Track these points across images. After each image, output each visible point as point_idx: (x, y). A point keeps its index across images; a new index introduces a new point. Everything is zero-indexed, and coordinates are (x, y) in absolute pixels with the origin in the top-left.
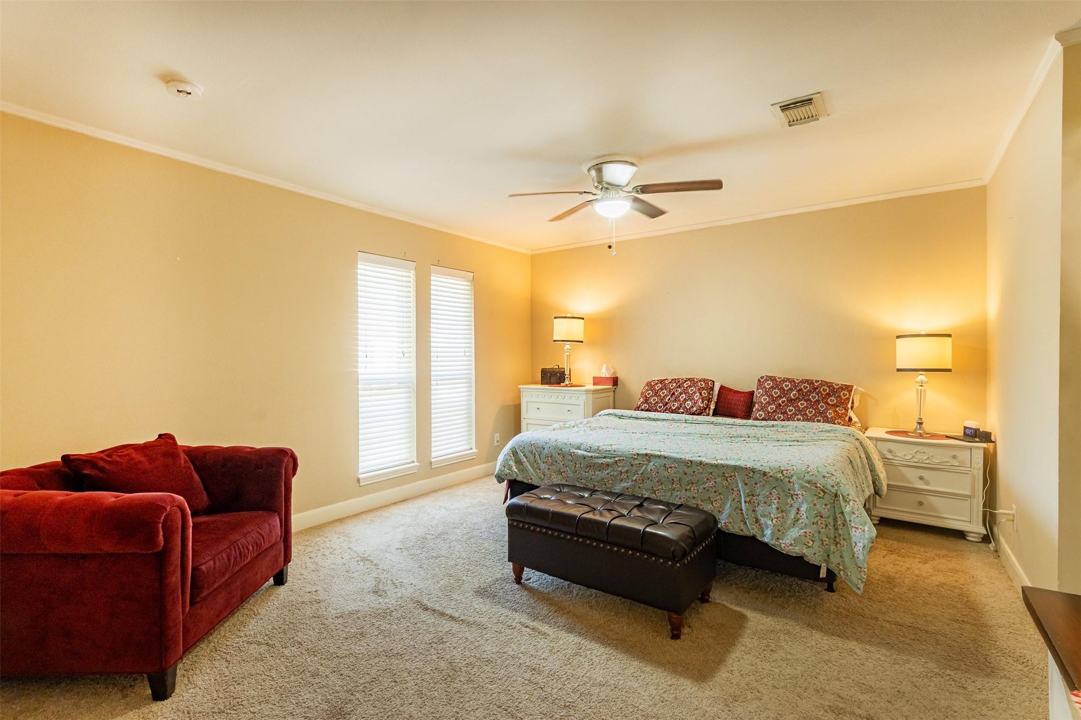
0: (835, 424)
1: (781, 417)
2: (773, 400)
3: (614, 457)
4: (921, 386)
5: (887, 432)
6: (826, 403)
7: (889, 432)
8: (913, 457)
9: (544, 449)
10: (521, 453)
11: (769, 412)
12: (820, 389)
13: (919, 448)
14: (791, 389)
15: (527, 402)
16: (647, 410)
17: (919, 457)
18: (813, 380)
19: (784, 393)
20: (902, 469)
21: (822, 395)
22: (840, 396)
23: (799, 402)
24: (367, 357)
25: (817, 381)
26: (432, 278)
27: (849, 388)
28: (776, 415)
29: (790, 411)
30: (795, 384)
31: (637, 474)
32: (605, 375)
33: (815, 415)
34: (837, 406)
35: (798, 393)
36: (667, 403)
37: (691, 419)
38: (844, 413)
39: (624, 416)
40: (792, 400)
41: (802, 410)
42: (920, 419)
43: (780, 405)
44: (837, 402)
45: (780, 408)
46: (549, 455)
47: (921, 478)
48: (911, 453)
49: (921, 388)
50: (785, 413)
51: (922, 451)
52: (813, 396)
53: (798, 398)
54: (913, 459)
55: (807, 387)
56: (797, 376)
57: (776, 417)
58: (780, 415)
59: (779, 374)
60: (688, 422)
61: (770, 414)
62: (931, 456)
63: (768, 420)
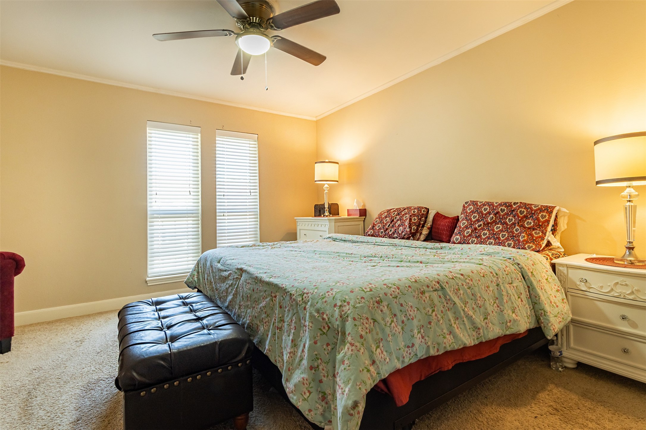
0: (506, 246)
1: (474, 240)
2: (471, 224)
4: (630, 201)
5: (586, 260)
6: (523, 226)
7: (590, 259)
8: (612, 290)
11: (464, 236)
12: (517, 211)
13: (619, 279)
14: (489, 213)
15: (300, 230)
16: (372, 236)
17: (619, 290)
18: (511, 203)
19: (482, 216)
20: (599, 304)
21: (518, 217)
22: (538, 219)
23: (495, 225)
24: (156, 194)
25: (515, 204)
26: (217, 139)
27: (549, 210)
28: (470, 239)
29: (484, 234)
30: (493, 207)
32: (356, 208)
33: (507, 239)
34: (534, 229)
35: (495, 216)
36: (387, 229)
37: (380, 241)
38: (540, 237)
39: (338, 239)
40: (488, 223)
41: (496, 233)
42: (630, 242)
43: (476, 229)
44: (534, 225)
45: (476, 232)
47: (624, 318)
48: (609, 284)
49: (628, 204)
50: (480, 236)
51: (624, 283)
52: (509, 219)
53: (494, 222)
54: (612, 293)
55: (504, 210)
56: (497, 200)
57: (470, 240)
58: (474, 239)
59: (482, 198)
61: (465, 238)
62: (635, 290)
63: (463, 244)
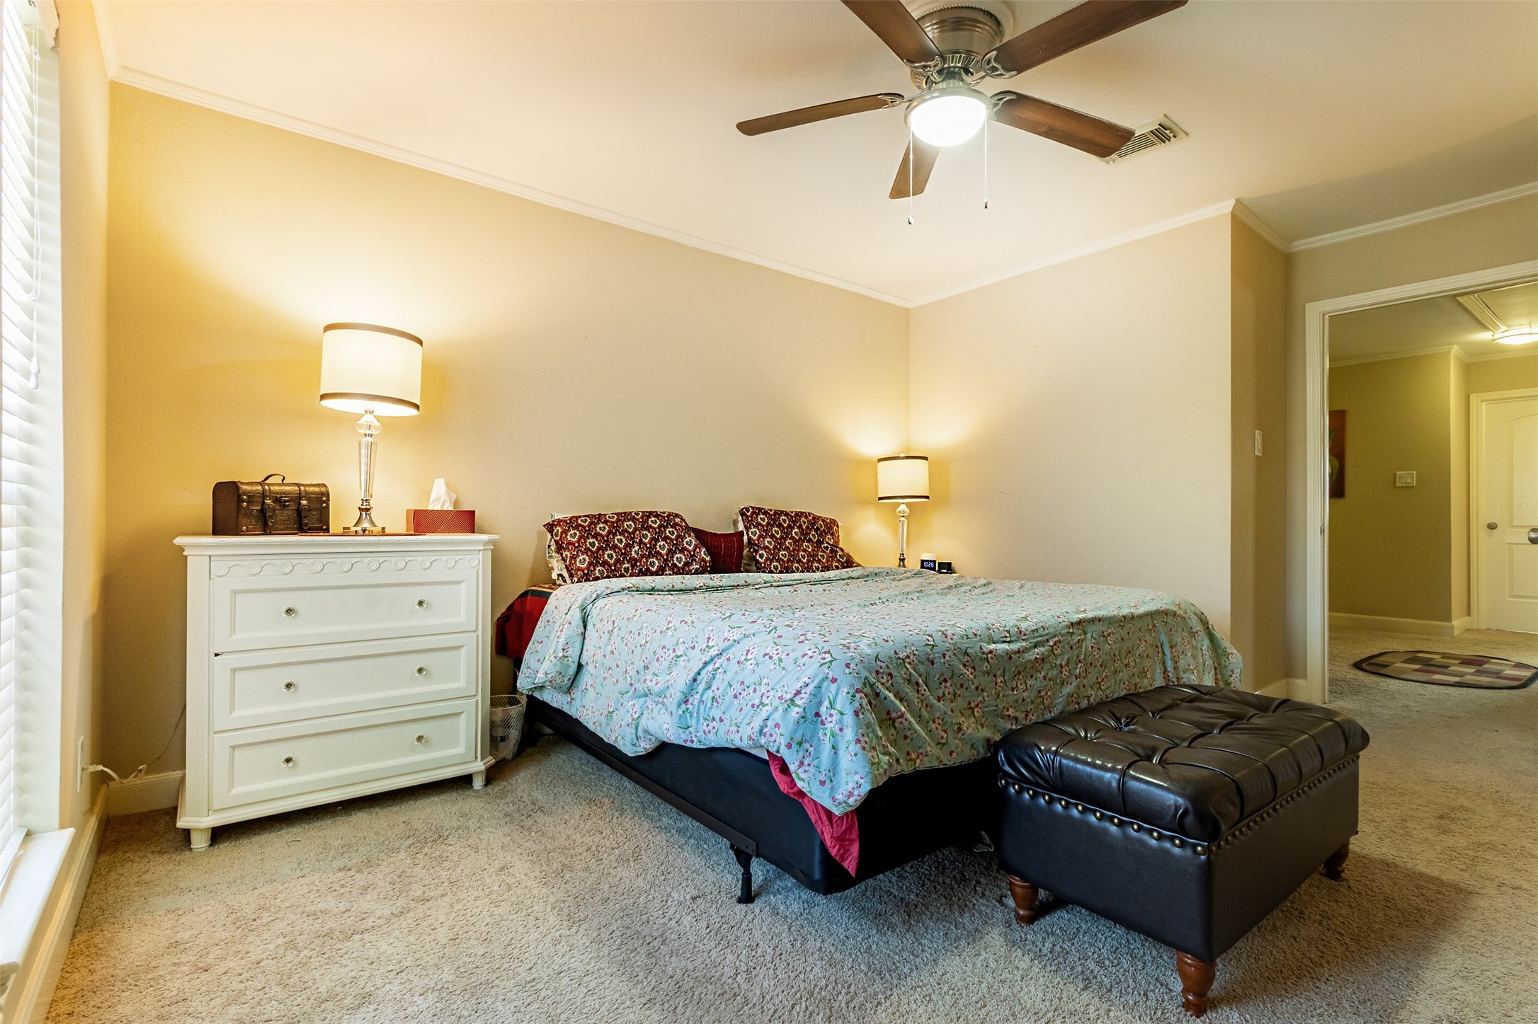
3: (1048, 641)
4: (903, 516)
9: (933, 663)
10: (887, 693)
31: (1080, 661)
32: (443, 506)
42: (902, 554)
46: (947, 676)
49: (902, 519)
60: (774, 584)
